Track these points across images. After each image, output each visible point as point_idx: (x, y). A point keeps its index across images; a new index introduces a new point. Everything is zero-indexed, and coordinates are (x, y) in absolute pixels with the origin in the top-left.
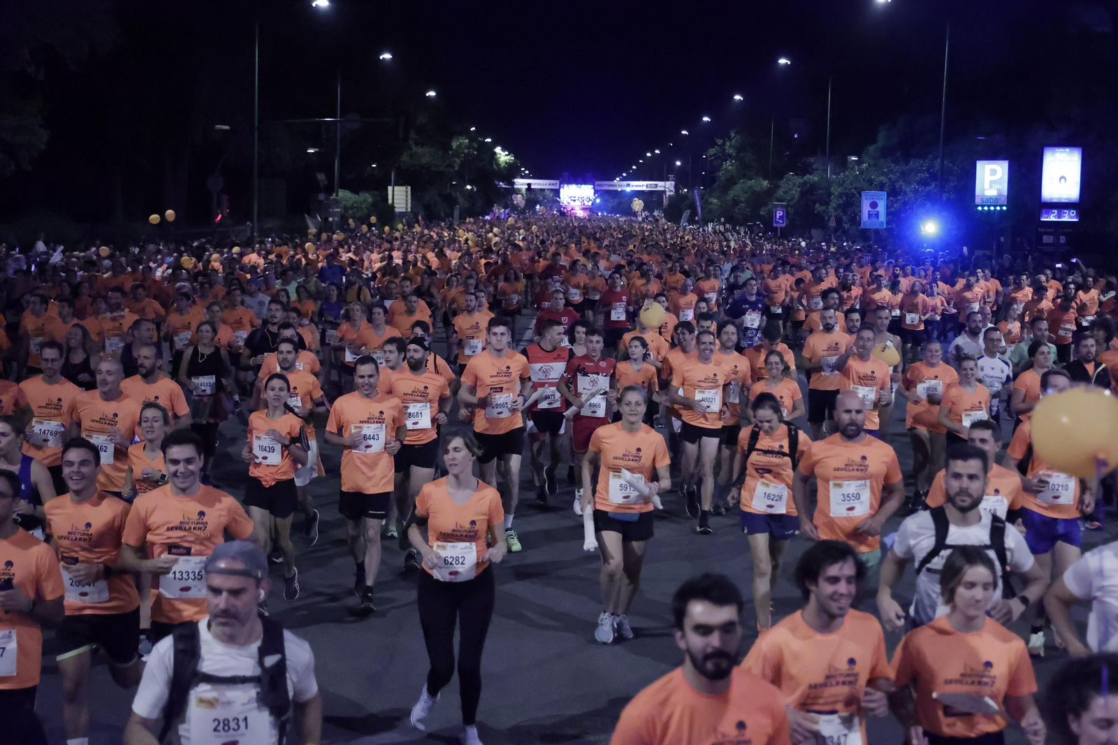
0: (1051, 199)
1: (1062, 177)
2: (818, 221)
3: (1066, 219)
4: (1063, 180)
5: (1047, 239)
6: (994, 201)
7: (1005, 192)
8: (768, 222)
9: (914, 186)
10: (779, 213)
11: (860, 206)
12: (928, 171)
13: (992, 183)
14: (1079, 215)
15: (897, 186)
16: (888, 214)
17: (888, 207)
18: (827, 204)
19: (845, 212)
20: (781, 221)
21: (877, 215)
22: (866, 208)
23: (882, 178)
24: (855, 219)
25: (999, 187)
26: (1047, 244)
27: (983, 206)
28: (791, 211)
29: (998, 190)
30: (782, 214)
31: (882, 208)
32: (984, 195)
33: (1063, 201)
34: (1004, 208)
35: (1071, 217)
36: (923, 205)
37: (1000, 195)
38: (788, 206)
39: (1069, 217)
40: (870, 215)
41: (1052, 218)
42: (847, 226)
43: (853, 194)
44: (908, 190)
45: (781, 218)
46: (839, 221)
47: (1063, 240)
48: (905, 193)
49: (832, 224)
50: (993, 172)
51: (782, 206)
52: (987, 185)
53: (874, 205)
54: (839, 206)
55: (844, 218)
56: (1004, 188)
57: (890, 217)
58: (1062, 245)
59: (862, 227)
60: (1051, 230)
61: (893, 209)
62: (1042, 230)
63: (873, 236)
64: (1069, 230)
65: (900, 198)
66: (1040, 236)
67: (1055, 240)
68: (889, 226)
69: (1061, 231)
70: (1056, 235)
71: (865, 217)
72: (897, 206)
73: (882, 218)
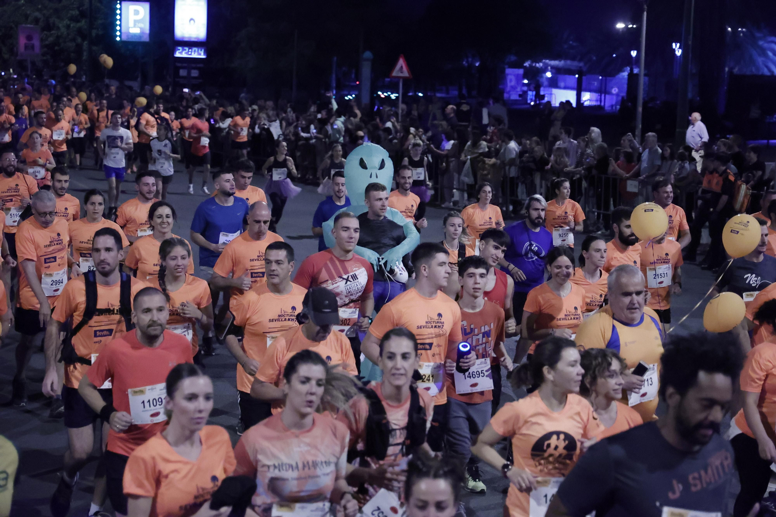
0: (183, 38)
1: (191, 19)
3: (195, 55)
4: (192, 21)
5: (183, 73)
6: (138, 39)
7: (147, 30)
9: (66, 22)
11: (16, 39)
12: (78, 8)
13: (135, 22)
14: (206, 52)
15: (51, 20)
16: (43, 46)
17: (42, 40)
19: (4, 44)
21: (33, 47)
22: (22, 41)
23: (37, 14)
24: (13, 51)
25: (142, 25)
26: (183, 77)
29: (141, 28)
31: (36, 42)
32: (129, 33)
33: (193, 40)
35: (200, 55)
37: (142, 33)
39: (198, 54)
40: (26, 47)
41: (184, 55)
42: (6, 56)
43: (11, 28)
44: (60, 25)
47: (195, 73)
48: (58, 28)
50: (137, 12)
52: (131, 24)
55: (4, 49)
56: (146, 26)
57: (45, 49)
58: (195, 78)
59: (18, 58)
60: (185, 65)
61: (47, 43)
62: (179, 65)
63: (29, 66)
64: (201, 65)
65: (53, 32)
66: (177, 70)
67: (189, 73)
68: (45, 58)
69: (193, 65)
70: (189, 69)
71: (21, 48)
72: (51, 39)
73: (37, 49)
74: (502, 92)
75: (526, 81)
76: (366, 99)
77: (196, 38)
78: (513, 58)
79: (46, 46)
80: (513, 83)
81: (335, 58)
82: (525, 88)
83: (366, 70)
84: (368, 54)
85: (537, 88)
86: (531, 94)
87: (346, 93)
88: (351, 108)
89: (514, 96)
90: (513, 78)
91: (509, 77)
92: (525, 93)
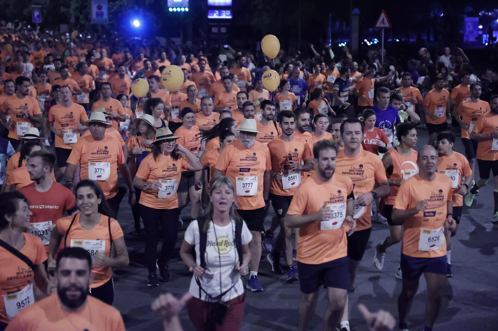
0: (214, 3)
2: (64, 19)
3: (224, 17)
5: (214, 30)
6: (180, 5)
8: (29, 20)
10: (36, 14)
11: (90, 8)
14: (233, 14)
16: (109, 14)
17: (109, 9)
18: (68, 6)
19: (81, 13)
20: (38, 19)
21: (102, 14)
22: (94, 10)
24: (87, 18)
26: (214, 34)
27: (173, 8)
28: (45, 11)
30: (38, 13)
31: (105, 10)
32: (173, 1)
33: (222, 4)
34: (187, 9)
35: (227, 15)
36: (132, 8)
37: (184, 1)
38: (42, 8)
39: (226, 15)
40: (97, 15)
41: (215, 16)
42: (83, 22)
45: (38, 16)
46: (77, 19)
47: (223, 30)
49: (73, 20)
51: (38, 8)
53: (100, 8)
54: (77, 8)
55: (81, 17)
57: (111, 16)
58: (224, 34)
59: (92, 23)
60: (216, 24)
61: (113, 11)
62: (211, 24)
63: (100, 29)
64: (228, 24)
65: (117, 2)
66: (210, 28)
67: (219, 30)
68: (111, 22)
69: (222, 24)
70: (219, 27)
71: (94, 16)
72: (115, 8)
73: (106, 16)
74: (462, 36)
75: (481, 27)
76: (355, 46)
77: (224, 3)
78: (470, 9)
79: (112, 13)
80: (471, 29)
81: (331, 15)
82: (480, 33)
83: (355, 23)
84: (356, 11)
85: (490, 33)
86: (485, 37)
87: (339, 41)
88: (345, 53)
89: (472, 39)
90: (470, 24)
91: (468, 24)
92: (481, 36)
